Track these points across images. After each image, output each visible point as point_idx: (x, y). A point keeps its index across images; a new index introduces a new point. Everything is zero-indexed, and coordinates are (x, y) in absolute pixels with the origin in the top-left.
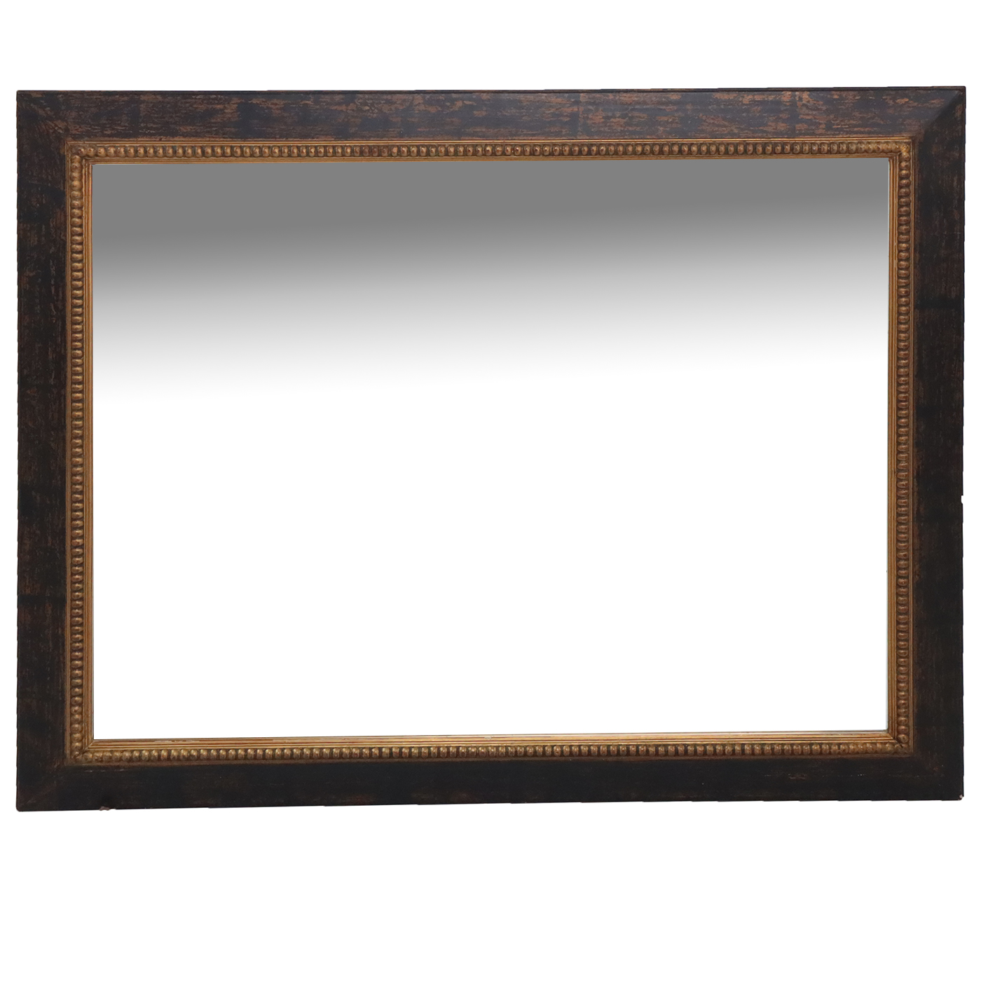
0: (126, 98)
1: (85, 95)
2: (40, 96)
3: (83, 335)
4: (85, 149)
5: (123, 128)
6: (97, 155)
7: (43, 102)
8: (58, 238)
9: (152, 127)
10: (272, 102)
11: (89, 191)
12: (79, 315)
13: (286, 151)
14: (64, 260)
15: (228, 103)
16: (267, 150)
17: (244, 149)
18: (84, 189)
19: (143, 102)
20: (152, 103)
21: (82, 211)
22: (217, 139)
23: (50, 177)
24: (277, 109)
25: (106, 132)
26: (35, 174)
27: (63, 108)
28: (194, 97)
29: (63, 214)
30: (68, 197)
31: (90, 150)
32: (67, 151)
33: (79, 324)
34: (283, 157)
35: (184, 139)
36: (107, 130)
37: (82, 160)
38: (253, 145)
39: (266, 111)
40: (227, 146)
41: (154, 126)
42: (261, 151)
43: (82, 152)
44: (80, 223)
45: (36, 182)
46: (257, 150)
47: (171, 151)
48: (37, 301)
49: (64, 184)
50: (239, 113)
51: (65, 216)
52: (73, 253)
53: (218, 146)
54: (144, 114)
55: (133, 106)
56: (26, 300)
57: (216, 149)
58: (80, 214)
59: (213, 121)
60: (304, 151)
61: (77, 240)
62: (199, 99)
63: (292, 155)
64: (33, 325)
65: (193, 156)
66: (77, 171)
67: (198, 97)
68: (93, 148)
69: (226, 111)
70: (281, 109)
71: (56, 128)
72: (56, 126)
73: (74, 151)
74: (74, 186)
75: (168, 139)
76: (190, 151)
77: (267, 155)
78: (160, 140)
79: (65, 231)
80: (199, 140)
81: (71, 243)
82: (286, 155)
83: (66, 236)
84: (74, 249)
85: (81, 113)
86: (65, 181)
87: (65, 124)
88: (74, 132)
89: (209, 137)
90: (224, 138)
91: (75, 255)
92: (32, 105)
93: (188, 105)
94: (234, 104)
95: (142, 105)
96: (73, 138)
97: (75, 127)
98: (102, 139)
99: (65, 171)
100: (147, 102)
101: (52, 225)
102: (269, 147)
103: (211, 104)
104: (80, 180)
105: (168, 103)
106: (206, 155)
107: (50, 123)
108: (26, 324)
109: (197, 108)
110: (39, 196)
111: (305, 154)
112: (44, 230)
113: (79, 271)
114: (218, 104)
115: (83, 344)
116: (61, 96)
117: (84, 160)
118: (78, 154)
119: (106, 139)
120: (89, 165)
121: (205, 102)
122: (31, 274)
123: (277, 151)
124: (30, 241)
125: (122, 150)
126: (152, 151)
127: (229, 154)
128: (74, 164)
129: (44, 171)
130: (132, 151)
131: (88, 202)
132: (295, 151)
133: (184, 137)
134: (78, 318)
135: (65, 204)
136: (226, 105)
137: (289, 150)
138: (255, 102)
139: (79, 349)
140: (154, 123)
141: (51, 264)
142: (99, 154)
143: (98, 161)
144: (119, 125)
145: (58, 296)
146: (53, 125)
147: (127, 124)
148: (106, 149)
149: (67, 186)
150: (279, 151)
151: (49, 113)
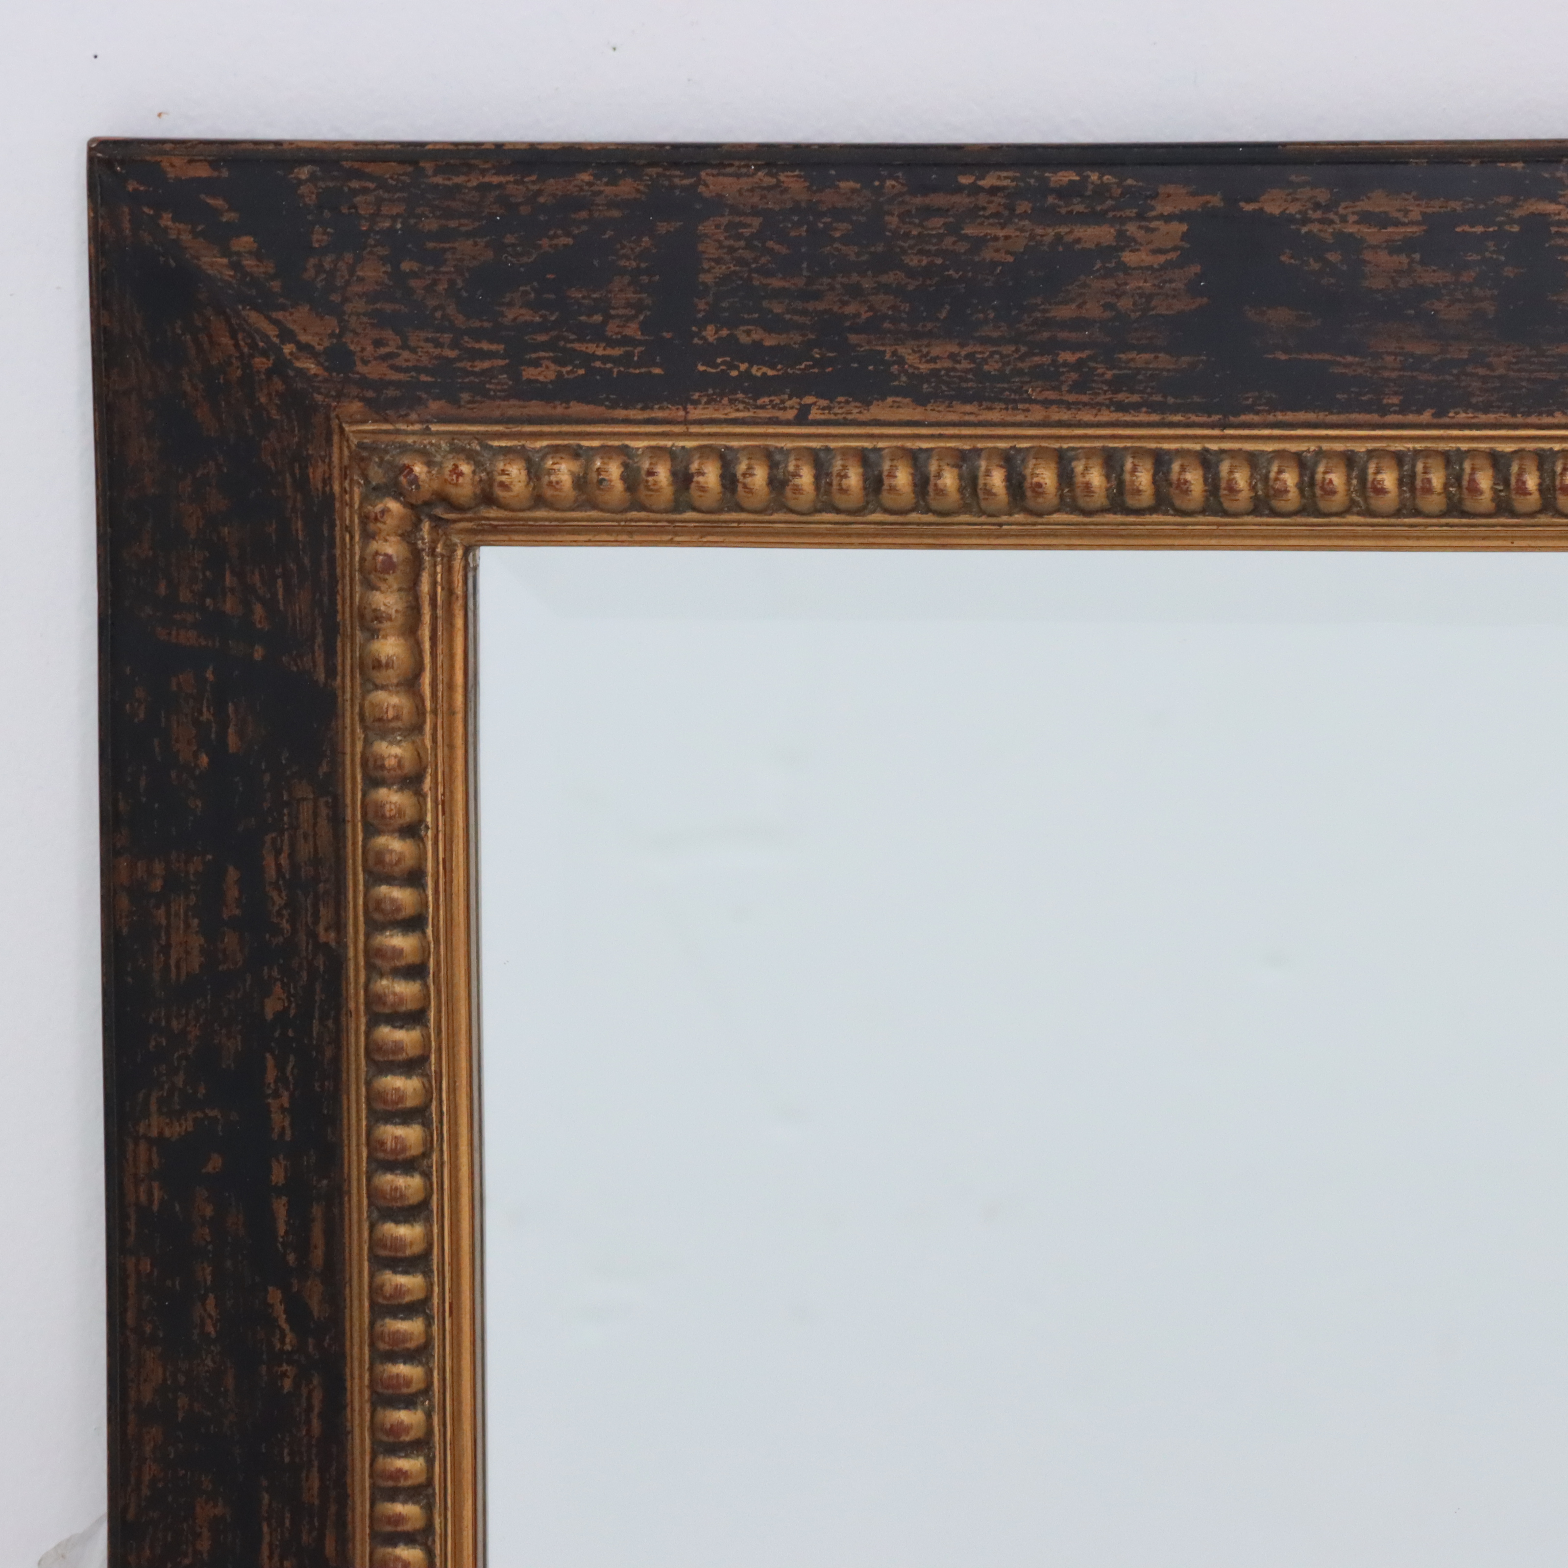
0: (626, 188)
1: (428, 166)
2: (203, 171)
3: (430, 1462)
4: (429, 464)
5: (617, 352)
6: (487, 498)
7: (218, 203)
8: (302, 937)
9: (757, 345)
10: (1363, 205)
11: (451, 687)
12: (411, 1356)
13: (1437, 480)
14: (337, 1059)
15: (1141, 216)
16: (1337, 479)
17: (1224, 467)
18: (426, 678)
19: (717, 205)
20: (755, 212)
21: (419, 794)
22: (1087, 416)
23: (259, 610)
24: (1393, 248)
25: (529, 373)
26: (185, 596)
27: (318, 237)
28: (965, 180)
29: (324, 811)
30: (349, 717)
31: (455, 470)
32: (344, 474)
33: (409, 1402)
34: (1417, 513)
35: (917, 414)
36: (536, 363)
37: (417, 525)
38: (1269, 447)
39: (1333, 257)
40: (1137, 453)
41: (770, 341)
42: (1307, 484)
43: (415, 481)
44: (409, 862)
45: (189, 638)
46: (1290, 478)
47: (854, 479)
48: (205, 1273)
49: (330, 651)
50: (1195, 269)
51: (337, 821)
52: (375, 1019)
53: (1090, 453)
54: (720, 270)
55: (663, 228)
56: (146, 1265)
57: (1079, 467)
58: (410, 814)
59: (1066, 312)
60: (1532, 482)
61: (398, 953)
62: (994, 191)
63: (1469, 505)
64: (183, 1401)
65: (965, 508)
66: (393, 580)
67: (989, 181)
68: (471, 456)
69: (1128, 257)
70: (1407, 245)
71: (288, 349)
72: (287, 335)
73: (377, 475)
74: (378, 665)
75: (839, 412)
76: (949, 480)
77: (1339, 500)
78: (801, 419)
79: (339, 905)
80: (994, 416)
81: (370, 967)
82: (1434, 502)
83: (339, 926)
84: (380, 999)
85: (406, 266)
86: (332, 630)
87: (332, 323)
88: (374, 371)
89: (1047, 403)
90: (1122, 407)
91: (389, 1034)
92: (166, 220)
93: (937, 222)
94: (1167, 219)
95: (707, 227)
96: (368, 402)
97: (378, 343)
98: (513, 408)
99: (334, 580)
100: (735, 210)
101: (271, 873)
102: (1349, 460)
103: (1048, 216)
104: (411, 630)
105: (838, 214)
106: (1031, 503)
107: (253, 317)
108: (148, 1397)
109: (979, 243)
110: (206, 716)
111: (1533, 500)
112: (233, 893)
113: (406, 1116)
114: (1084, 219)
115: (429, 1509)
116: (304, 172)
117: (426, 526)
118: (398, 494)
119: (536, 408)
120: (451, 549)
121: (1023, 206)
122: (175, 1131)
123: (1388, 479)
124: (166, 949)
125: (614, 471)
126: (760, 476)
127: (1147, 498)
128: (374, 546)
129: (229, 580)
130: (663, 474)
131: (451, 747)
132: (1485, 481)
133: (921, 400)
134: (403, 1369)
135: (336, 755)
136: (1131, 229)
137: (1455, 479)
138: (1273, 209)
139: (410, 1539)
140: (772, 325)
141: (271, 1075)
142: (500, 493)
143: (495, 530)
144: (598, 335)
145: (304, 1247)
146: (272, 332)
147: (632, 330)
148: (534, 471)
149: (346, 661)
150: (1400, 482)
151: (249, 262)
